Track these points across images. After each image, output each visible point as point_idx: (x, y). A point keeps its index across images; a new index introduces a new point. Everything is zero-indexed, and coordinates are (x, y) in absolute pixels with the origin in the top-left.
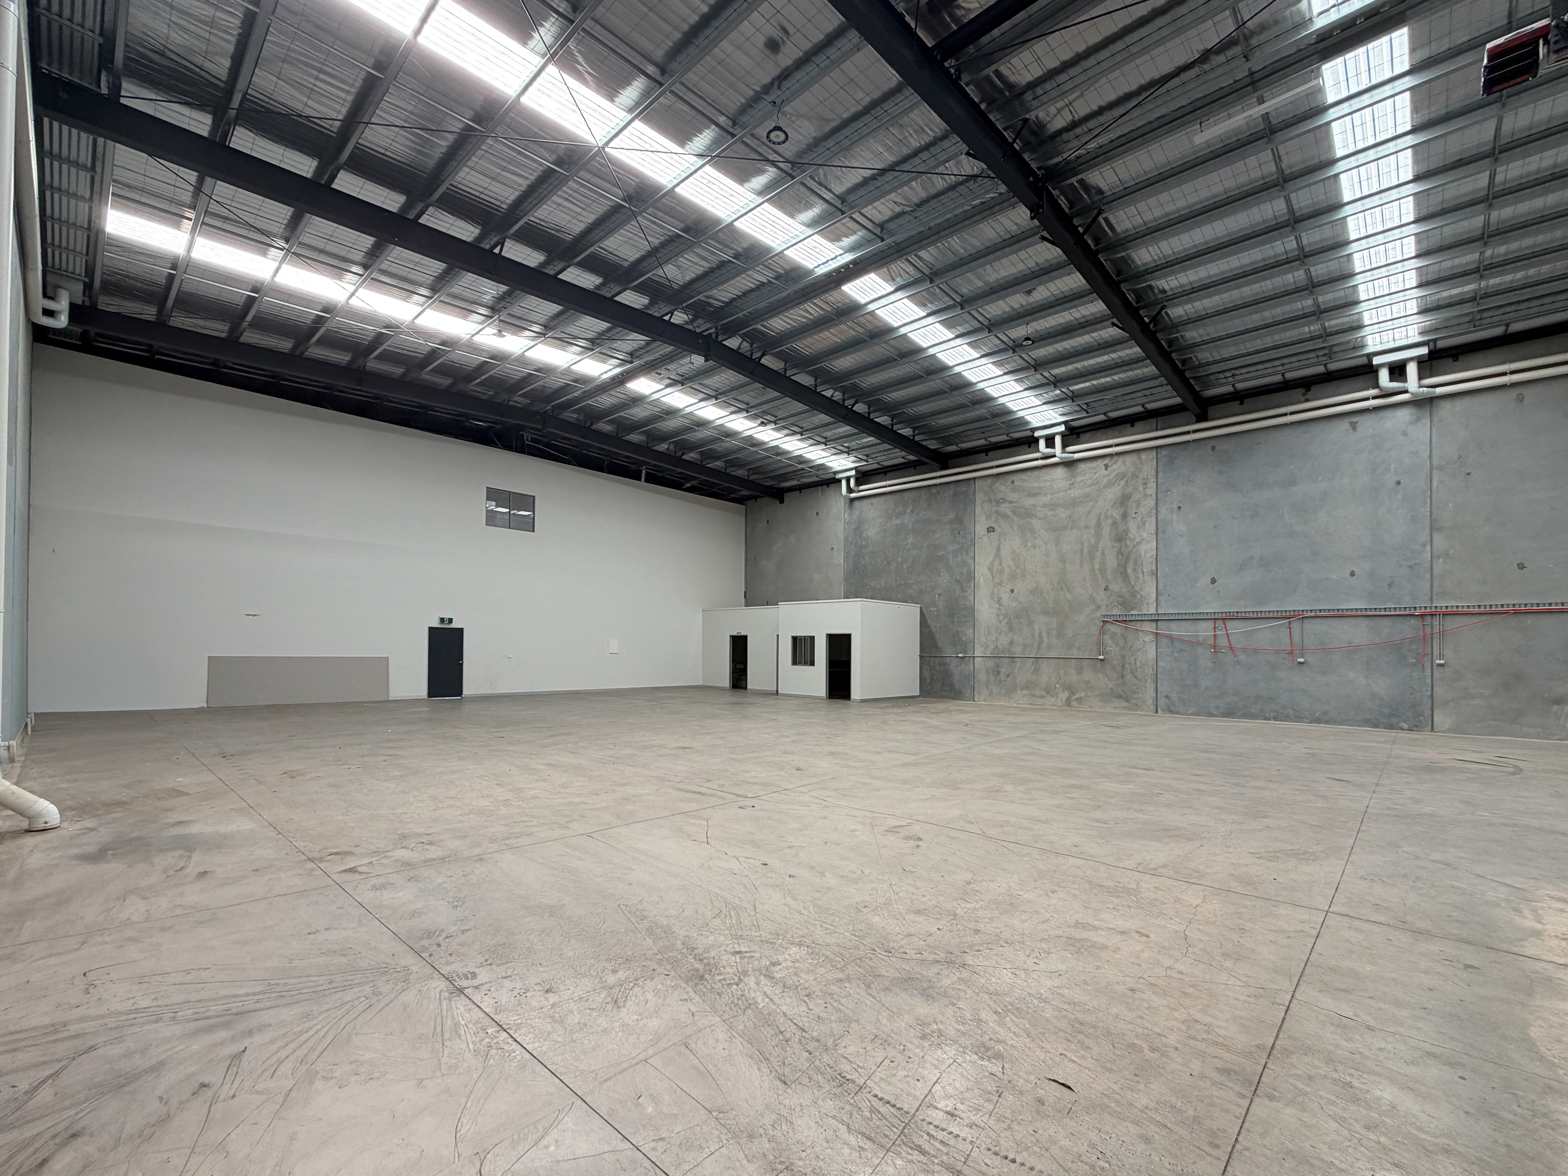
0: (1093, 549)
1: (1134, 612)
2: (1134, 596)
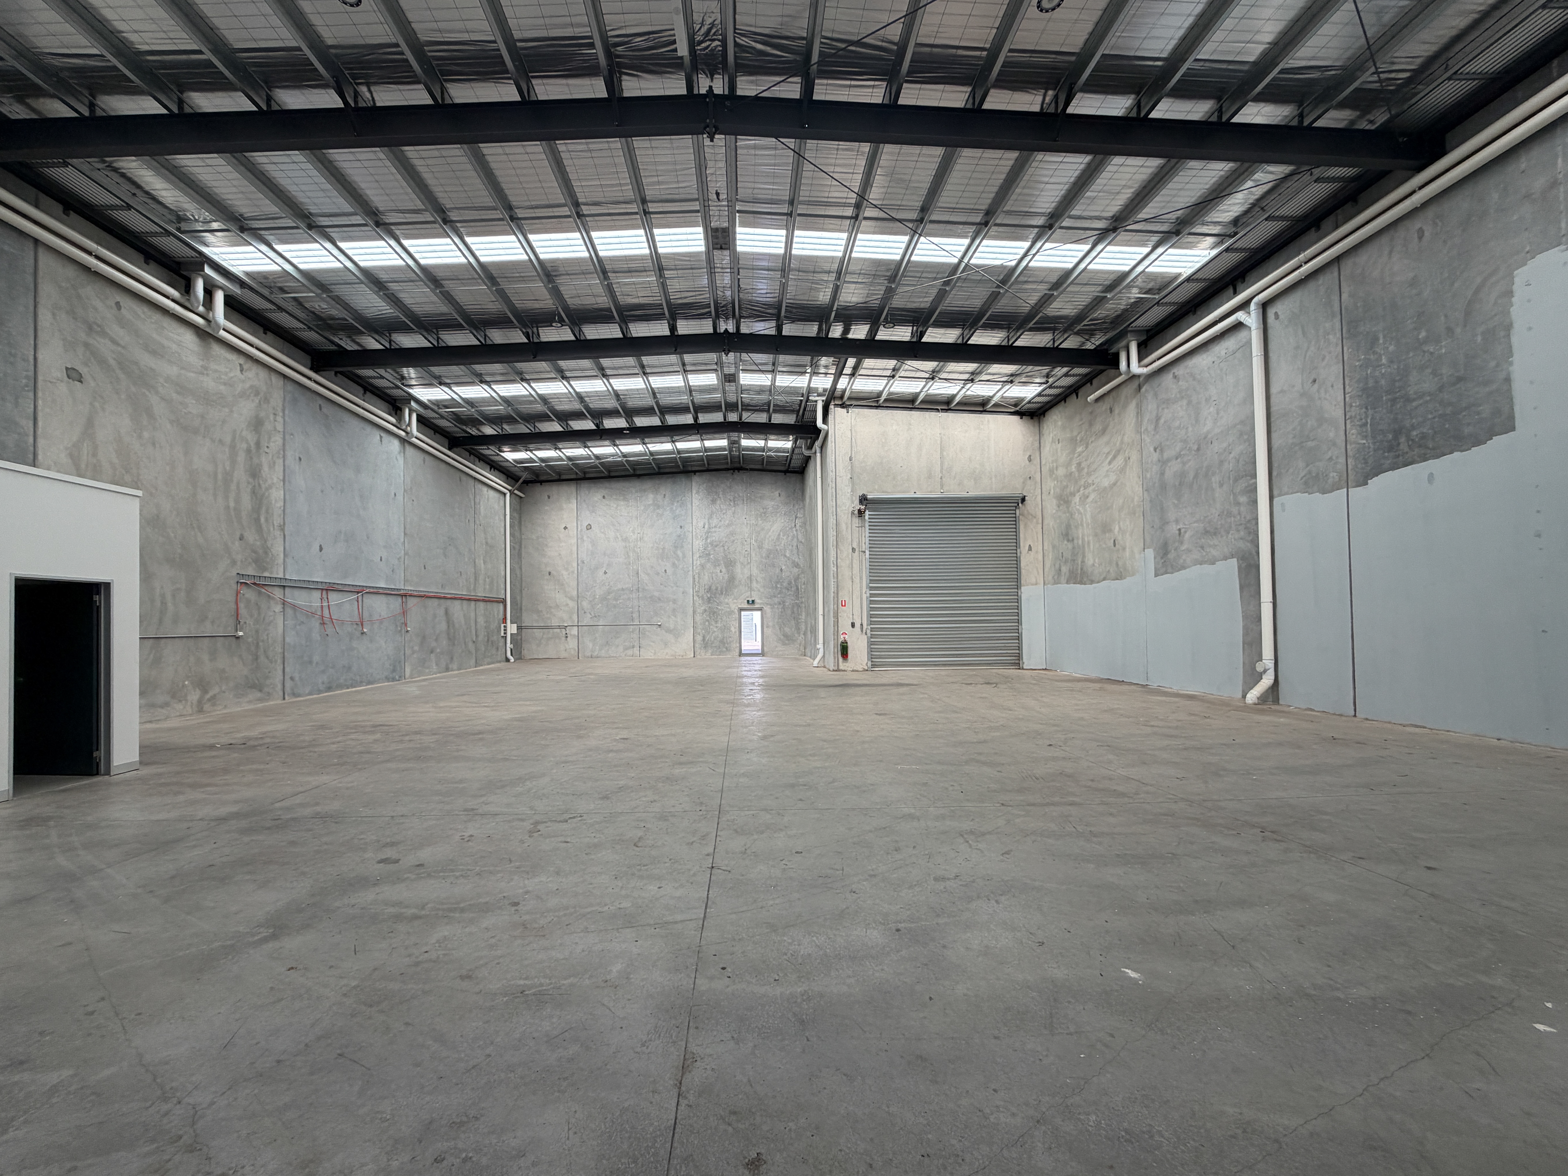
0: (228, 476)
1: (266, 574)
2: (266, 553)
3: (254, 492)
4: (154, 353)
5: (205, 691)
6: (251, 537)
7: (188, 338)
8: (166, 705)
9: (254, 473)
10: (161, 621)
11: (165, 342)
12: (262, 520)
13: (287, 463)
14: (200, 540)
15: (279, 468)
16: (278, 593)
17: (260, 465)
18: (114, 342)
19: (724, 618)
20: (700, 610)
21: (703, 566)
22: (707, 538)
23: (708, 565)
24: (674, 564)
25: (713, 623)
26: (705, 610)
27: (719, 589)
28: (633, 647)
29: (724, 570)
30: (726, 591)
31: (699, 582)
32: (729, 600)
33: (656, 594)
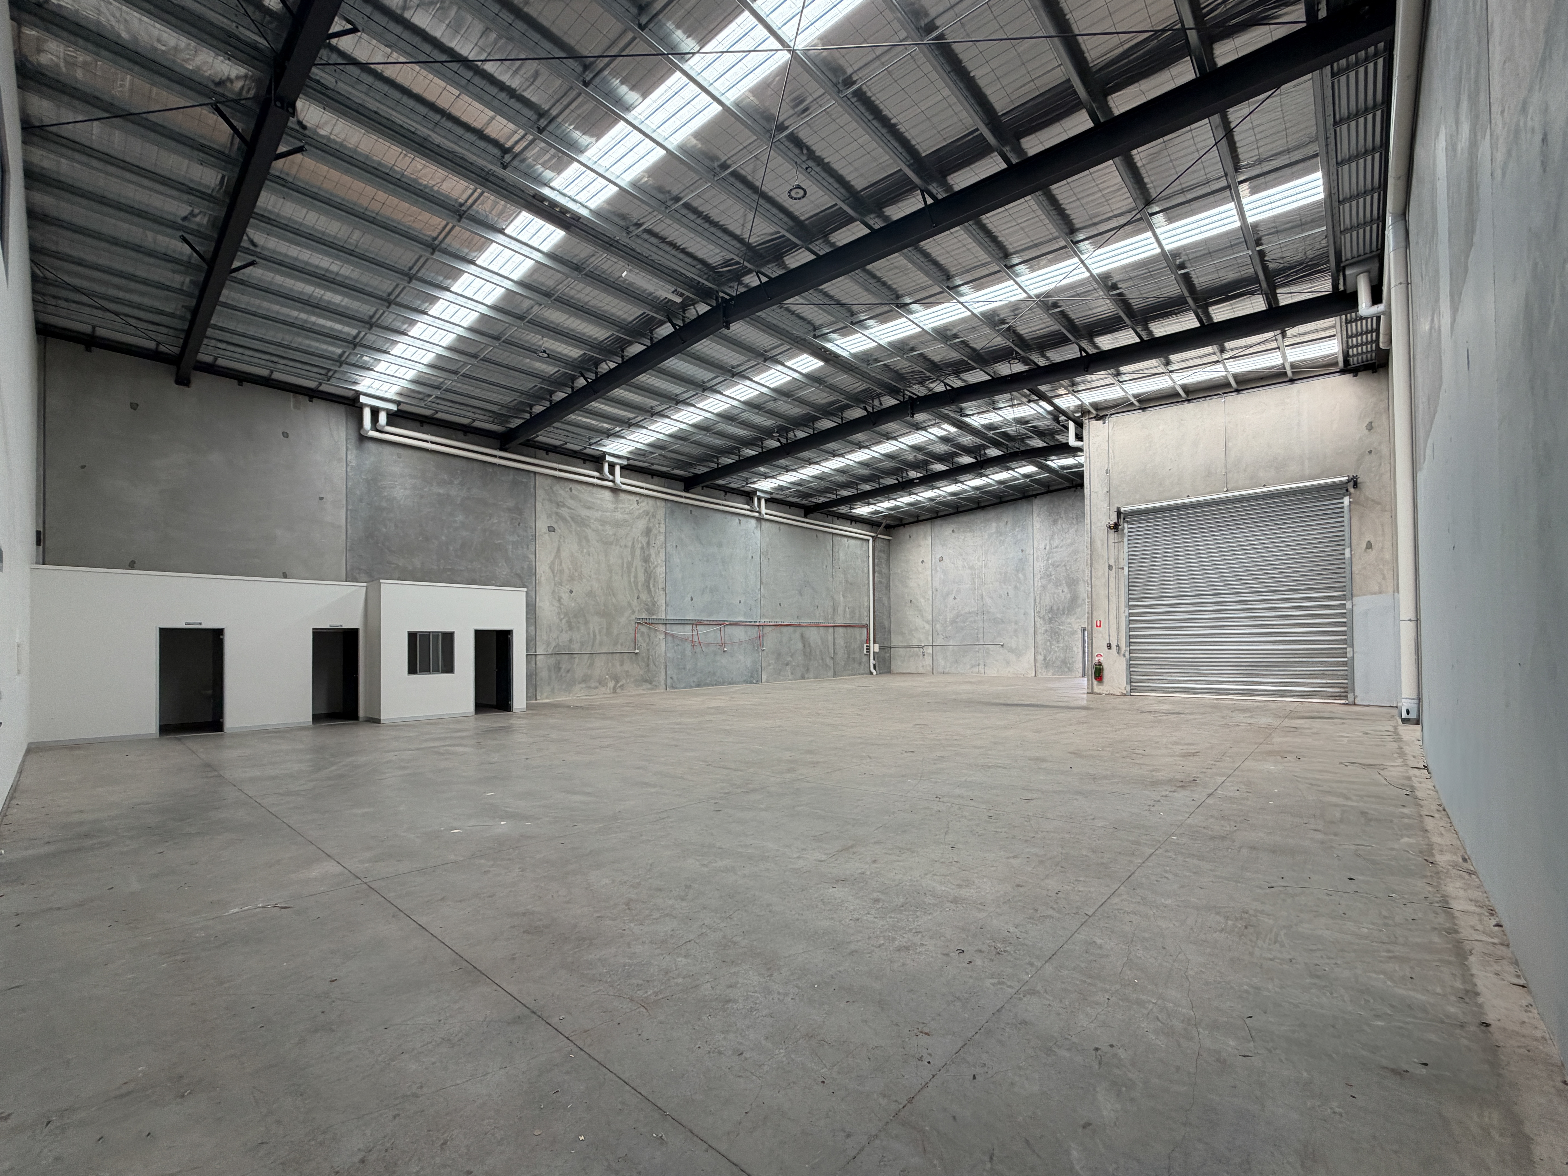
0: (630, 564)
1: (654, 617)
2: (654, 605)
3: (646, 571)
4: (589, 508)
5: (617, 682)
6: (644, 596)
7: (607, 494)
8: (596, 688)
9: (646, 560)
10: (593, 646)
11: (594, 501)
12: (651, 586)
13: (668, 550)
14: (614, 601)
15: (662, 555)
16: (662, 628)
17: (650, 555)
18: (569, 508)
19: (1066, 638)
20: (1041, 630)
21: (1044, 587)
22: (1048, 560)
23: (1050, 586)
24: (1016, 587)
25: (1054, 643)
26: (1046, 631)
27: (1061, 608)
28: (978, 665)
29: (1066, 590)
30: (1069, 610)
31: (1040, 603)
32: (1072, 619)
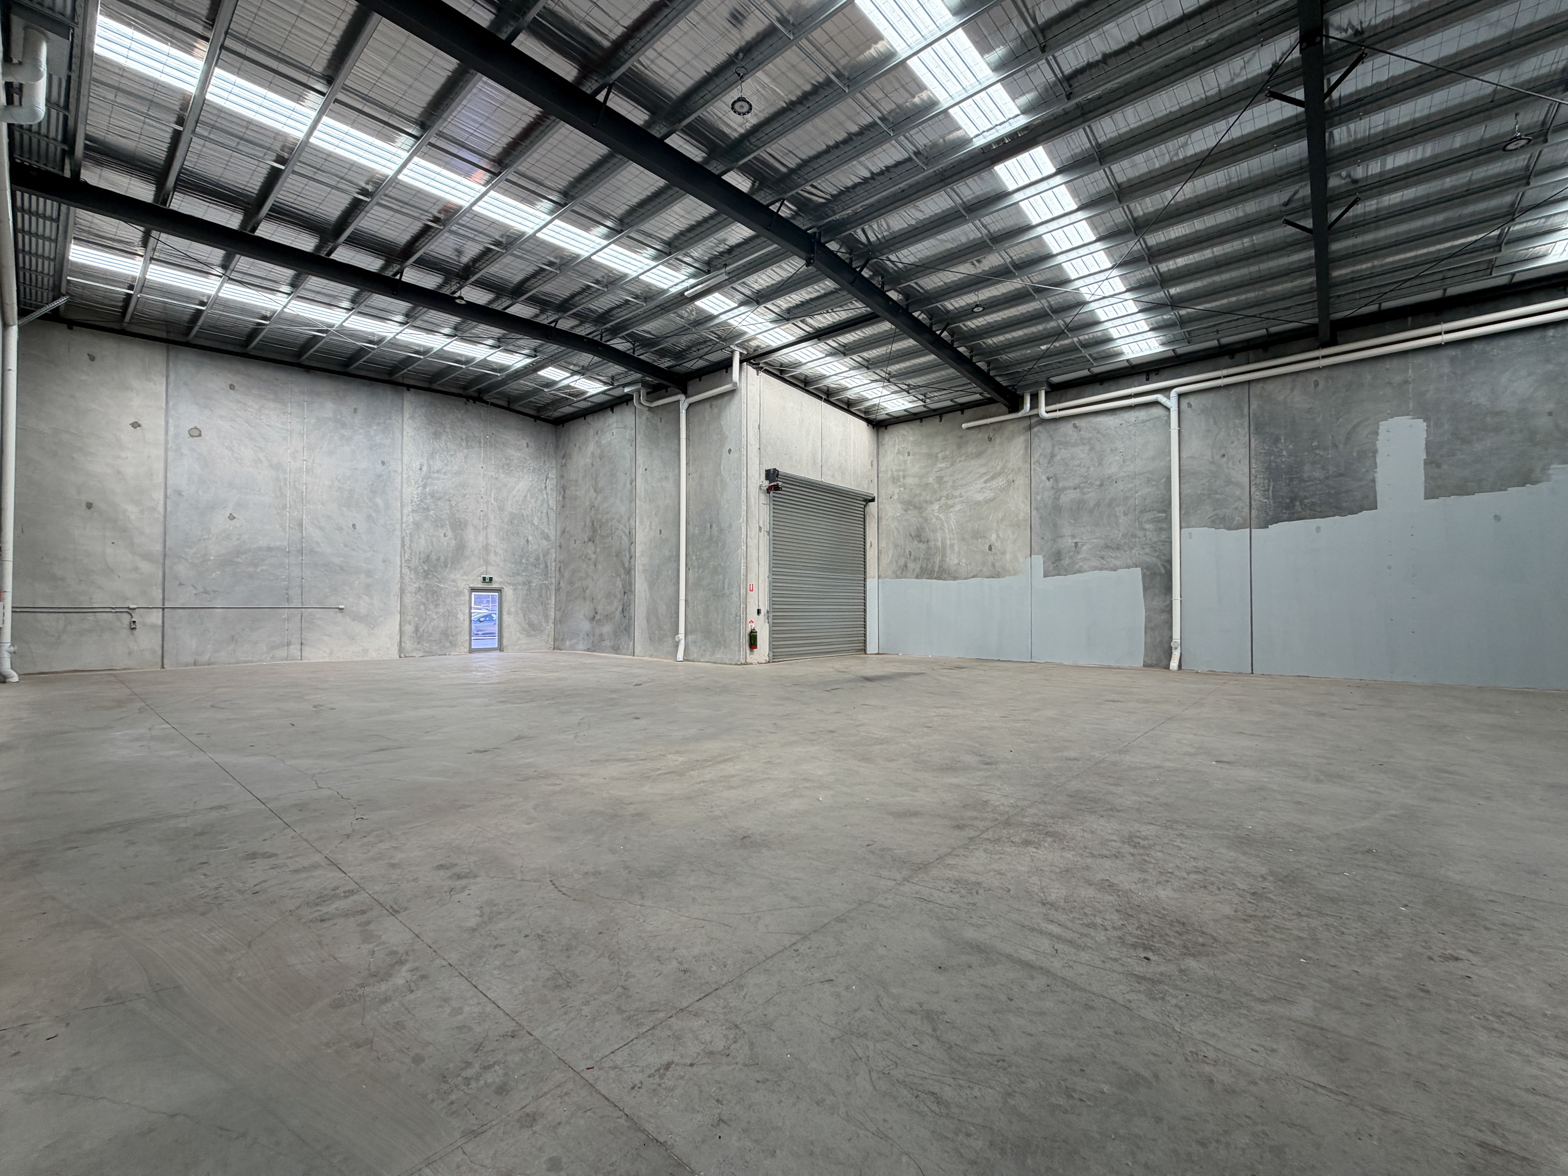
19: (448, 601)
20: (412, 588)
21: (417, 525)
22: (424, 486)
23: (426, 525)
24: (369, 517)
25: (432, 607)
26: (420, 589)
27: (442, 559)
28: (289, 644)
29: (450, 534)
30: (452, 563)
31: (410, 548)
32: (457, 575)
33: (337, 560)
